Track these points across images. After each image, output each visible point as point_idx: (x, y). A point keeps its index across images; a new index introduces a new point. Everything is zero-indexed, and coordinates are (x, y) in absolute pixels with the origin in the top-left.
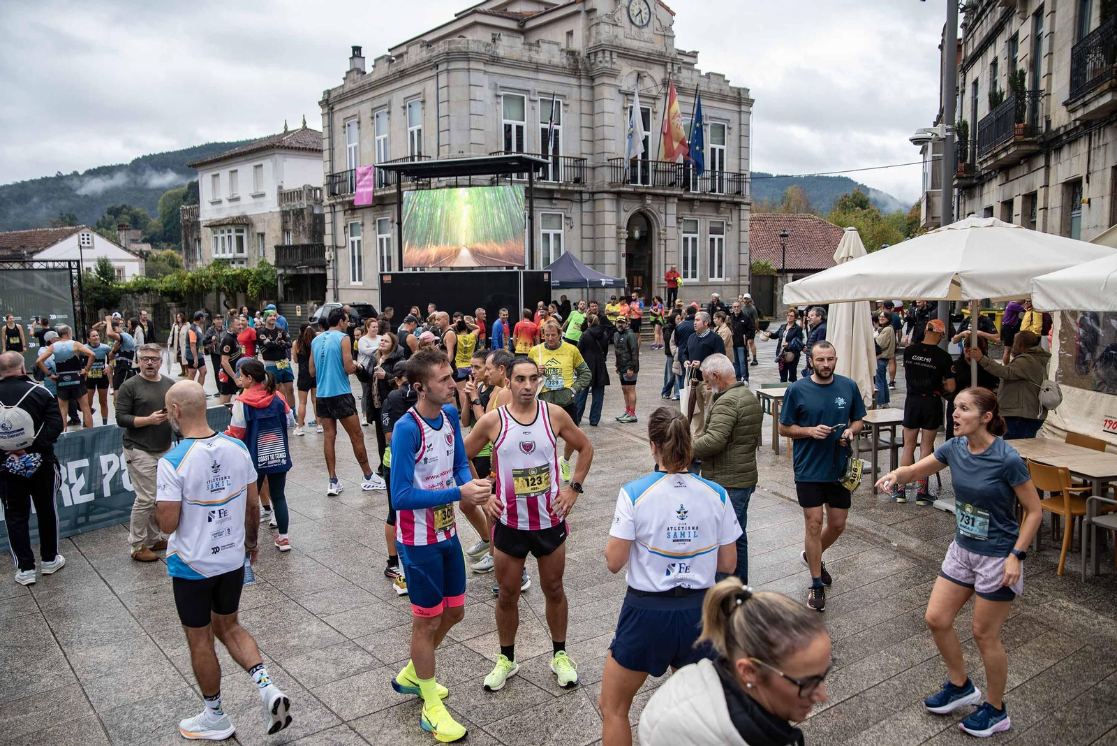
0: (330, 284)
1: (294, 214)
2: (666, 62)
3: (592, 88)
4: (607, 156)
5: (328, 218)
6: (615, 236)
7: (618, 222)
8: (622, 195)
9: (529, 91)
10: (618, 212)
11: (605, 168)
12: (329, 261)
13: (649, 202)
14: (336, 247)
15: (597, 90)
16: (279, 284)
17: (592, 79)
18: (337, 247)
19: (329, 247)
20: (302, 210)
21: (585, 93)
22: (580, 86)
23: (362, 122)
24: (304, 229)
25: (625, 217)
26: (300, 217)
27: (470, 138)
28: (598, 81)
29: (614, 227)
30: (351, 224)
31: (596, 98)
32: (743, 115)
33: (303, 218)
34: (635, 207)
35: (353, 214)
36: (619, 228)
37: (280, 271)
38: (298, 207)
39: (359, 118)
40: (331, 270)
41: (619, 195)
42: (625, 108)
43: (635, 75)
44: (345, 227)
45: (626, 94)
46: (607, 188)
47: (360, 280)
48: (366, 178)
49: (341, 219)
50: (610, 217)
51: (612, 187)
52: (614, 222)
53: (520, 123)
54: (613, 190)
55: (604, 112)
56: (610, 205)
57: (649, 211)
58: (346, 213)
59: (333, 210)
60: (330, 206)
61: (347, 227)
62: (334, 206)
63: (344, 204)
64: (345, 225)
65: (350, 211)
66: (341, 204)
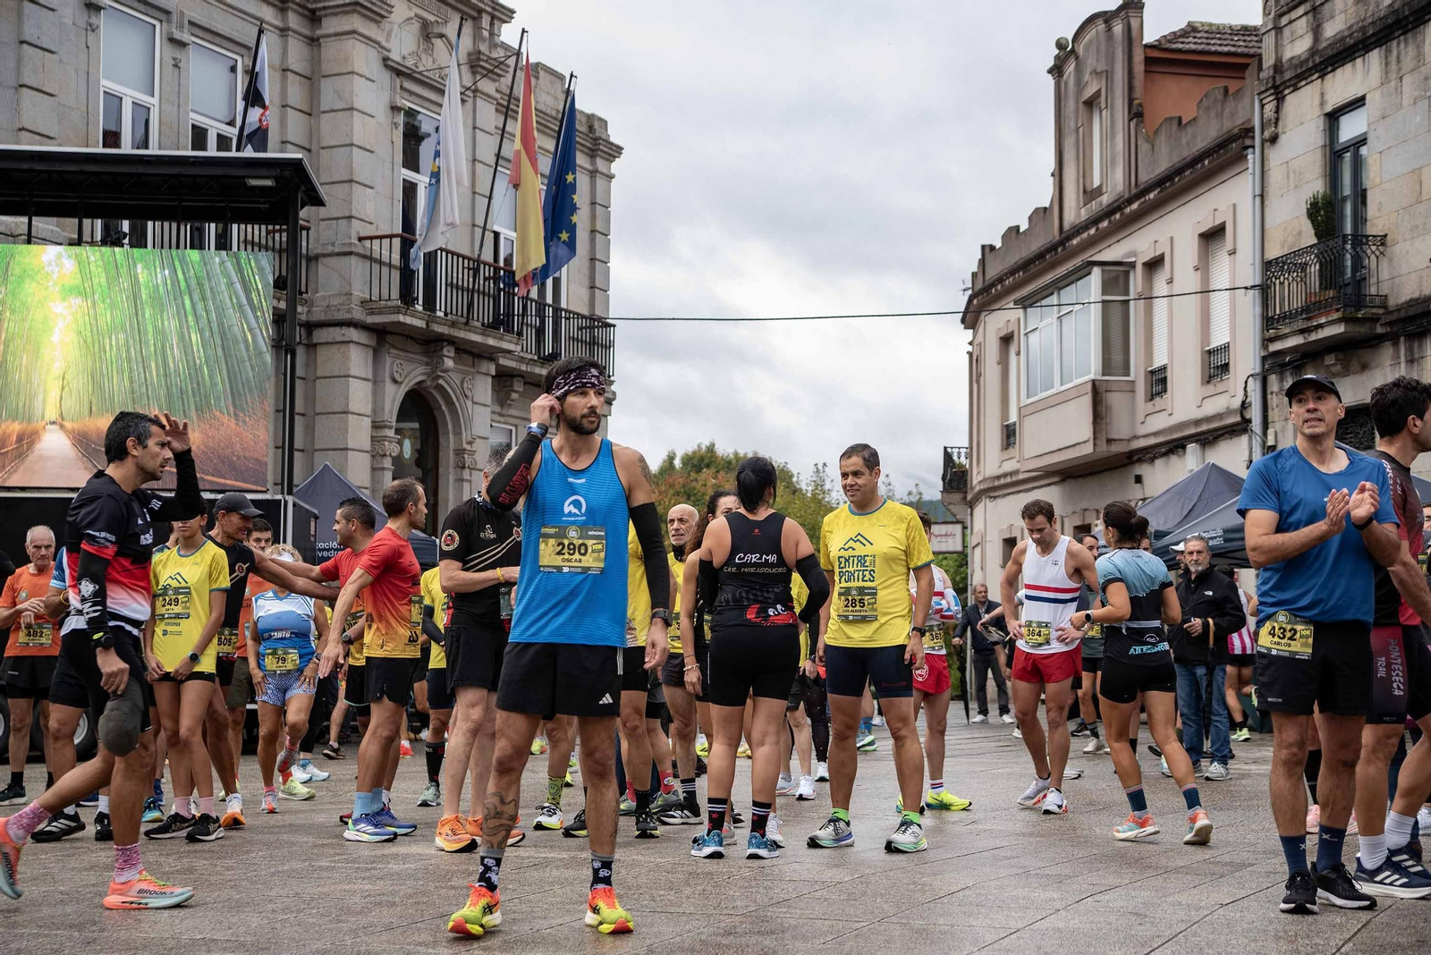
2: (480, 11)
3: (313, 42)
4: (358, 228)
6: (368, 446)
7: (376, 410)
8: (389, 338)
9: (167, 13)
10: (376, 381)
11: (353, 259)
13: (449, 363)
15: (330, 50)
17: (314, 18)
21: (297, 54)
22: (284, 31)
25: (393, 397)
27: (17, 111)
28: (331, 25)
29: (367, 422)
31: (326, 69)
32: (600, 182)
34: (414, 373)
36: (377, 426)
41: (383, 337)
42: (395, 109)
43: (416, 26)
45: (399, 73)
46: (358, 314)
50: (359, 395)
51: (372, 312)
52: (368, 410)
53: (144, 99)
54: (370, 320)
55: (352, 109)
56: (358, 360)
57: (440, 388)
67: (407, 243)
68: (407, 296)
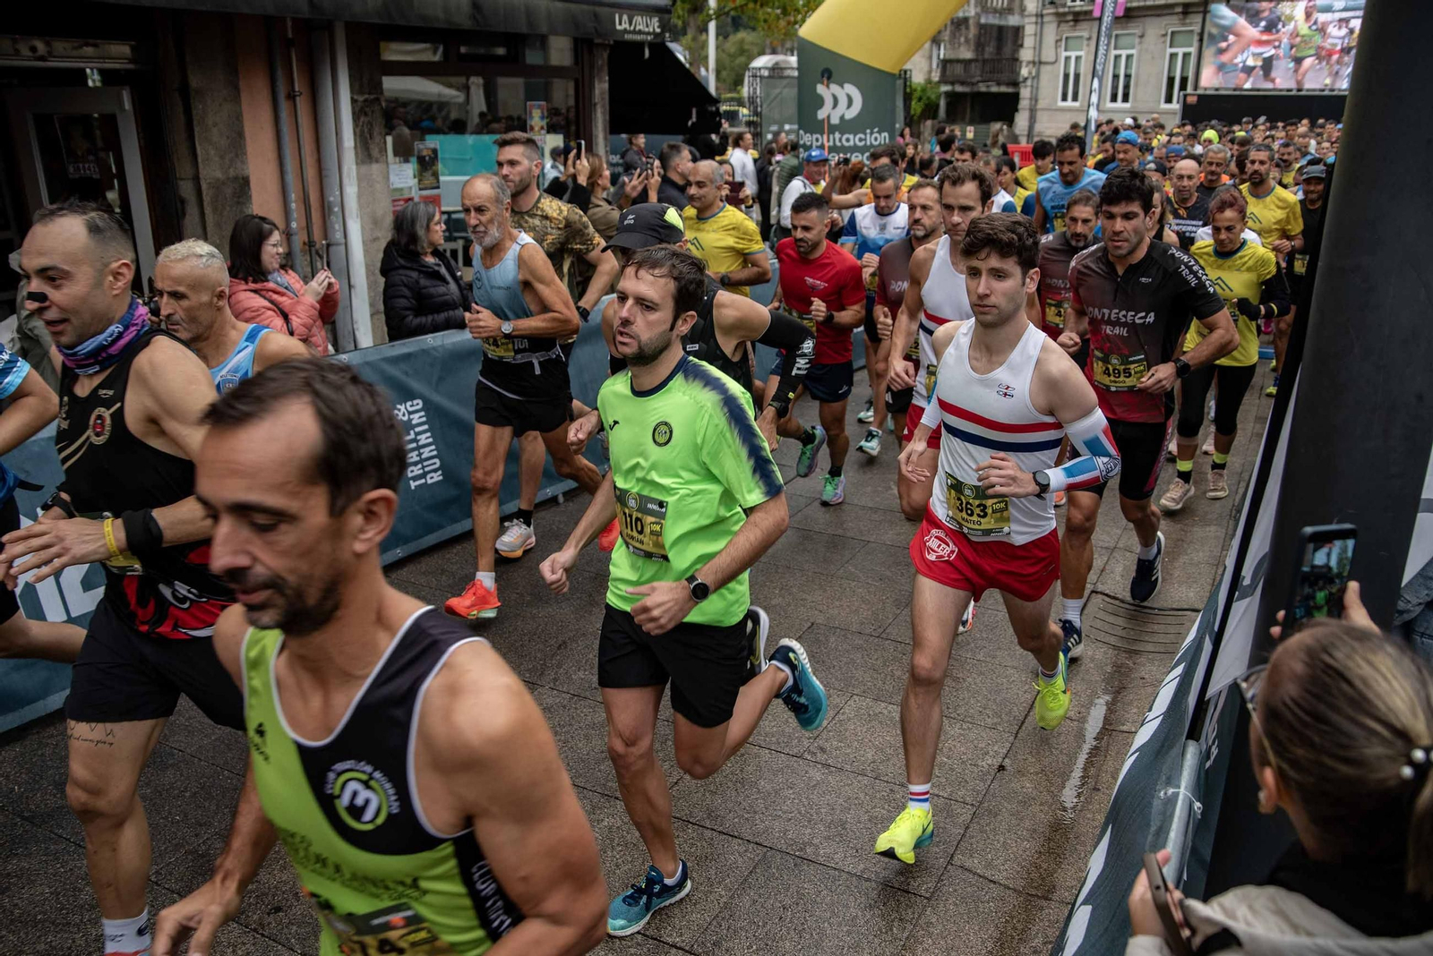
0: (1024, 103)
1: (953, 23)
5: (1030, 30)
12: (1026, 79)
14: (1038, 63)
16: (942, 103)
18: (1040, 63)
19: (1029, 63)
20: (966, 20)
24: (967, 41)
26: (963, 27)
30: (1067, 38)
33: (967, 28)
35: (1075, 26)
37: (945, 88)
38: (961, 15)
40: (1029, 89)
44: (1057, 41)
47: (1075, 98)
49: (1051, 32)
58: (1062, 25)
59: (1039, 20)
60: (1037, 15)
61: (1061, 40)
62: (1042, 16)
63: (1064, 14)
64: (1058, 38)
65: (1072, 23)
66: (1057, 14)
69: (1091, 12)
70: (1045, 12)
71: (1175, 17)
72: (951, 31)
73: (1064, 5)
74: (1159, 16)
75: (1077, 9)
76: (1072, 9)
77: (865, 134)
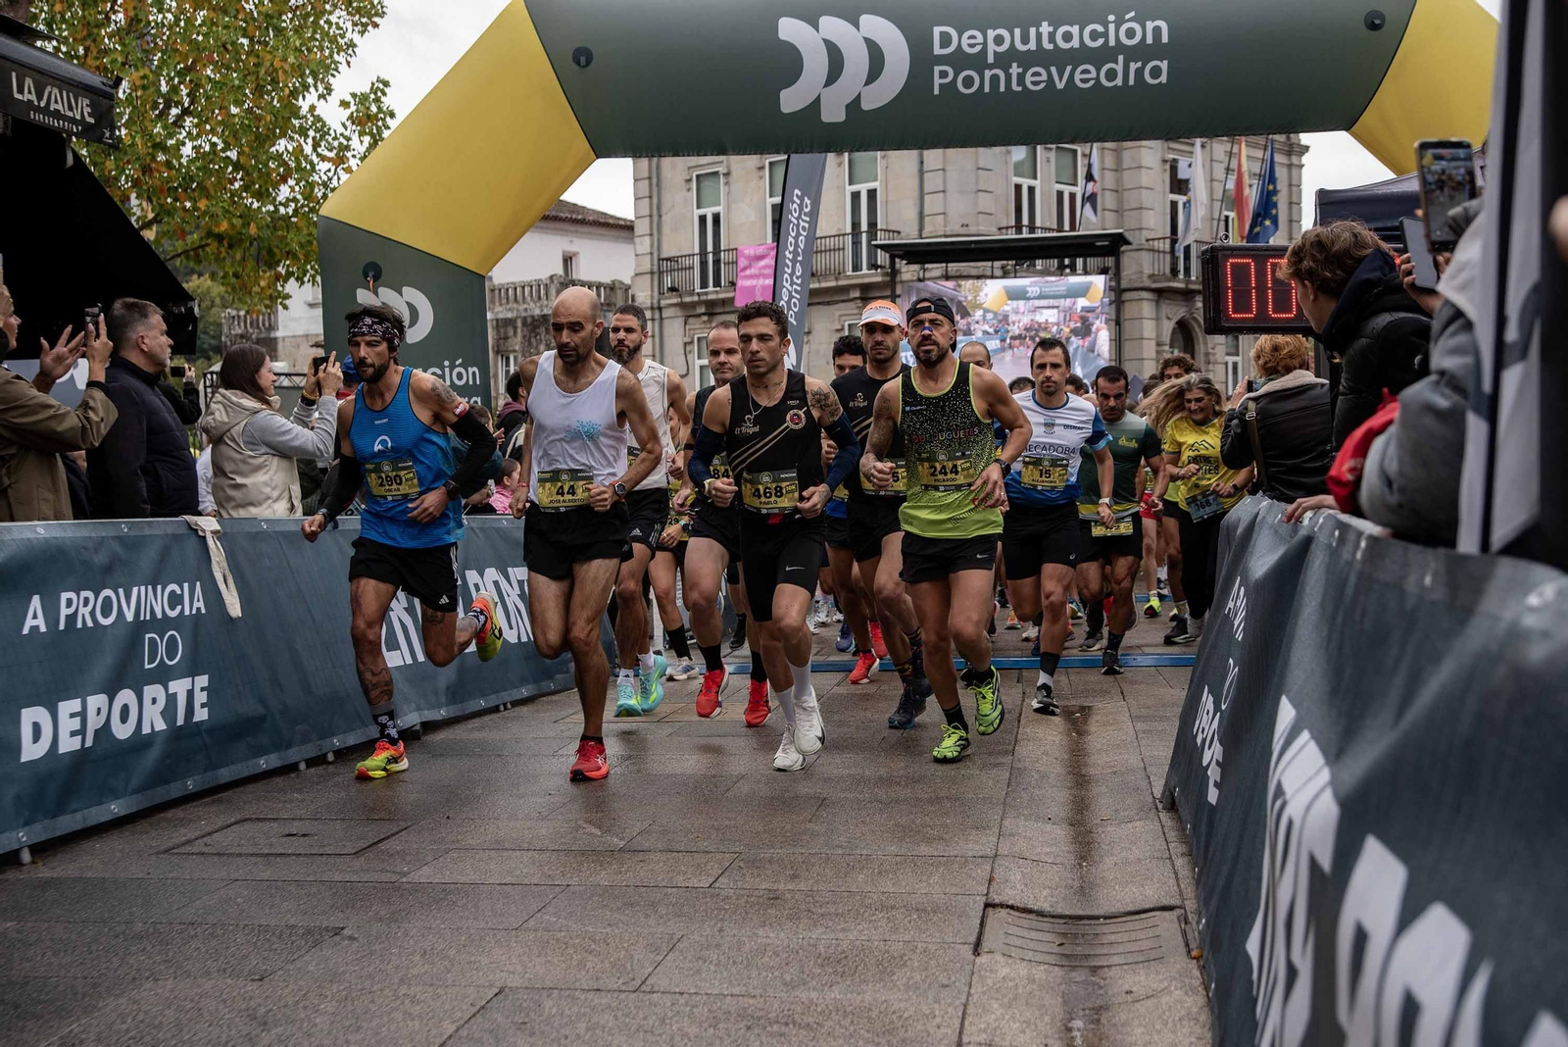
1: (524, 324)
4: (1146, 234)
7: (1158, 335)
8: (1165, 294)
10: (1157, 319)
11: (1144, 253)
13: (1200, 305)
23: (734, 174)
25: (1168, 327)
27: (976, 204)
29: (1153, 343)
32: (1293, 171)
34: (1179, 312)
35: (709, 321)
36: (1159, 344)
38: (537, 312)
39: (728, 167)
41: (1161, 294)
42: (1165, 161)
44: (686, 345)
46: (1147, 283)
48: (762, 263)
49: (675, 330)
50: (1149, 329)
51: (1155, 282)
52: (1153, 336)
53: (1032, 182)
54: (1154, 286)
55: (1140, 167)
56: (1147, 309)
57: (1195, 319)
58: (691, 320)
59: (657, 316)
60: (652, 308)
61: (692, 342)
62: (660, 309)
63: (693, 305)
64: (687, 339)
65: (705, 318)
66: (682, 306)
67: (1174, 242)
68: (1174, 271)
69: (732, 300)
70: (663, 303)
71: (851, 305)
72: (524, 337)
73: (692, 293)
74: (828, 303)
75: (711, 297)
76: (704, 298)
77: (442, 368)
